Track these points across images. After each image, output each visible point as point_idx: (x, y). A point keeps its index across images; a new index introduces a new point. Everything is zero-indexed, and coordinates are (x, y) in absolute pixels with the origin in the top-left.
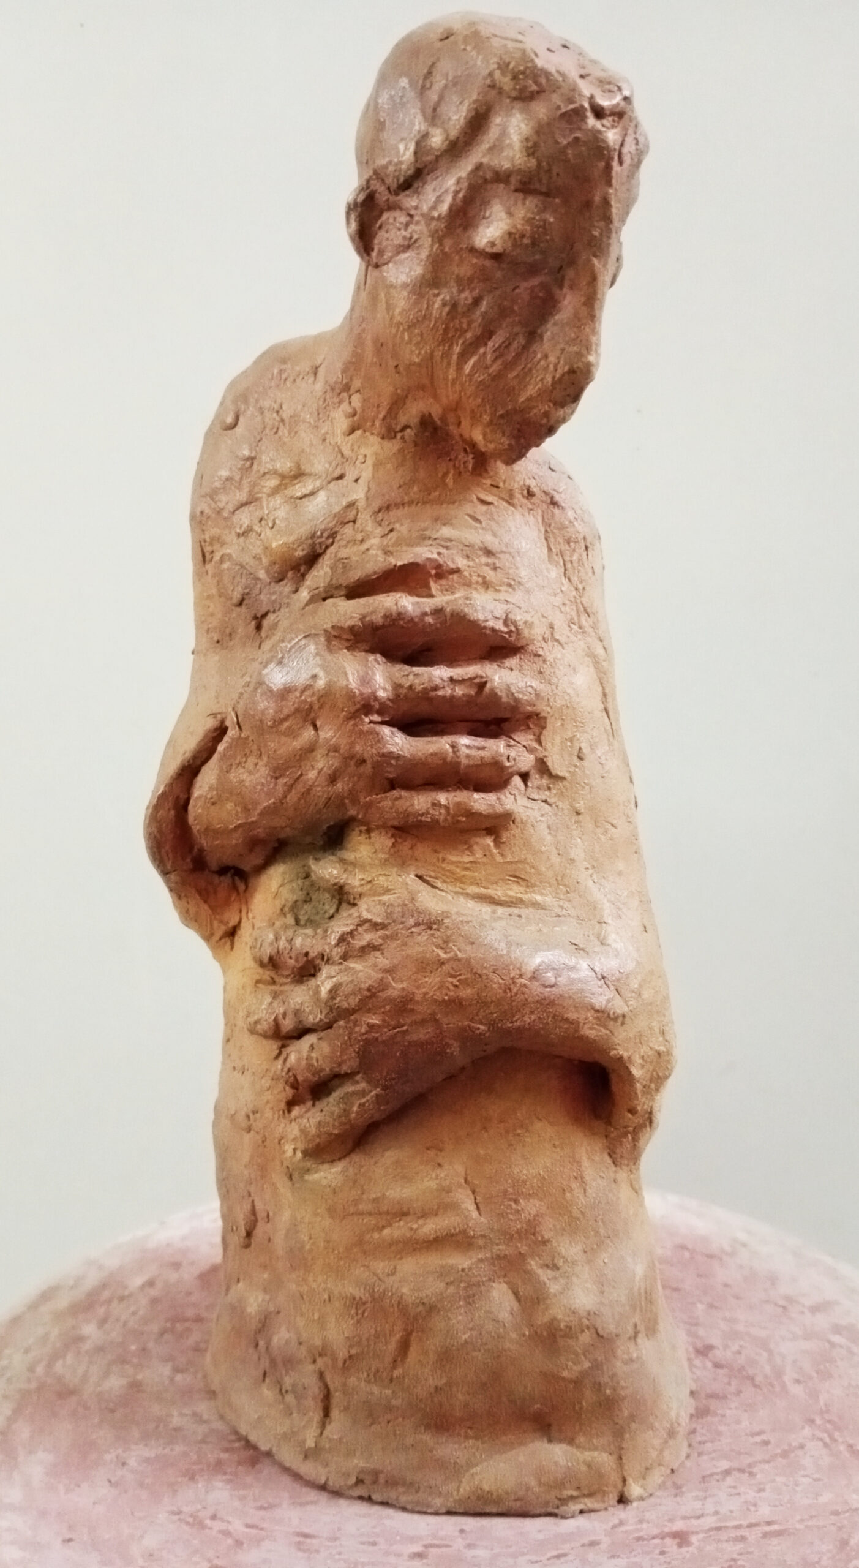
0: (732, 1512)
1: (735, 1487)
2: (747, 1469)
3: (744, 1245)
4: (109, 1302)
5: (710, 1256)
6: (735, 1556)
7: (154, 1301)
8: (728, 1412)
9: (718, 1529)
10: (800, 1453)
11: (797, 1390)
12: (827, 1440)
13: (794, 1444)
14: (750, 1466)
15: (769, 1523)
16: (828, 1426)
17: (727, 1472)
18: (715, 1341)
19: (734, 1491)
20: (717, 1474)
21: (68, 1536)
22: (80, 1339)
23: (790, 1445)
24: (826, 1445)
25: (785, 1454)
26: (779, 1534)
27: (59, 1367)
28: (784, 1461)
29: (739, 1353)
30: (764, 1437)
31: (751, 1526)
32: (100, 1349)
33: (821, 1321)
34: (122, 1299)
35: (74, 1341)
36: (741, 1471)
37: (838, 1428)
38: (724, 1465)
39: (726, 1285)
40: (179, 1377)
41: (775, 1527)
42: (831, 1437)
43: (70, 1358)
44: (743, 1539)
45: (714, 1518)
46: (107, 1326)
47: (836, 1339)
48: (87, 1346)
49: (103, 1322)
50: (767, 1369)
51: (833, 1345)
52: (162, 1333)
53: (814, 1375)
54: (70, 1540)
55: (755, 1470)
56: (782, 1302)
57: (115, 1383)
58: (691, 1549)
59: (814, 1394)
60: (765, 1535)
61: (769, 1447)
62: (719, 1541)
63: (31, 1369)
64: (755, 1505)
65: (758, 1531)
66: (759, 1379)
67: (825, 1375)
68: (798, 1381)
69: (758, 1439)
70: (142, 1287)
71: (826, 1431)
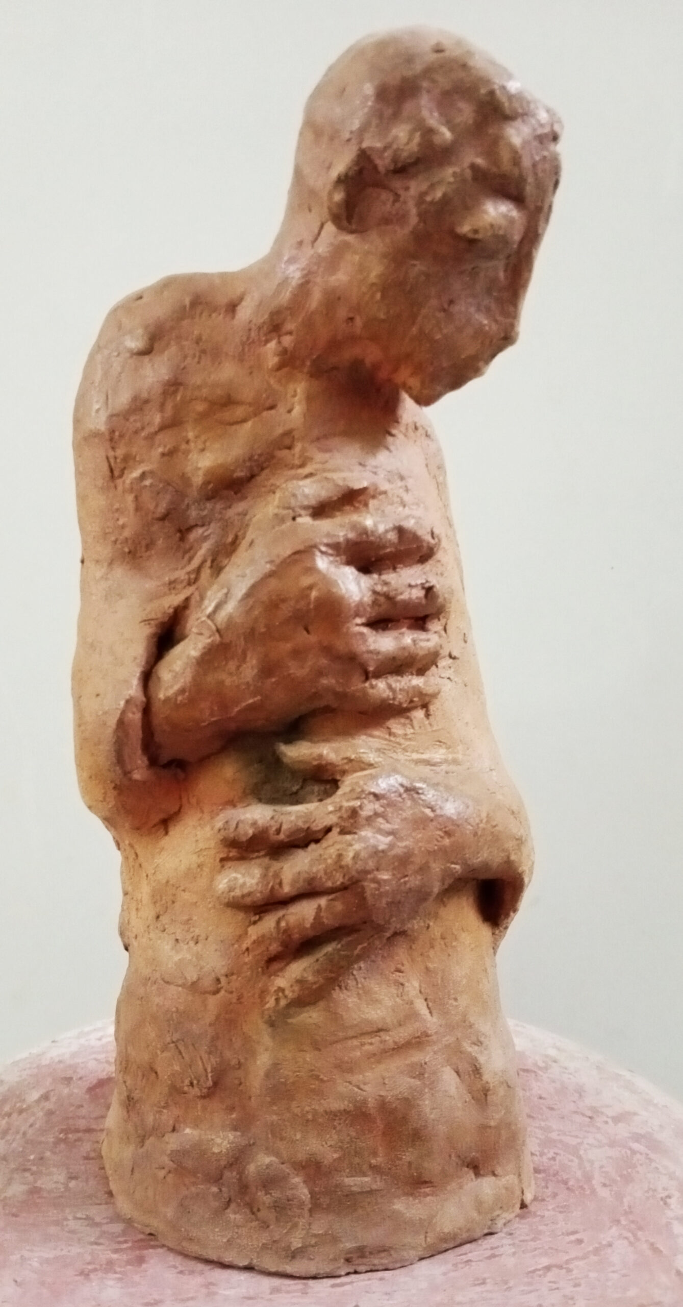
1: (554, 1282)
2: (565, 1266)
4: (9, 1115)
7: (50, 1113)
8: (547, 1214)
10: (609, 1250)
11: (603, 1193)
14: (567, 1262)
16: (633, 1226)
17: (548, 1268)
19: (554, 1286)
20: (539, 1270)
23: (600, 1243)
24: (631, 1244)
28: (595, 1258)
29: (554, 1159)
33: (622, 1131)
34: (21, 1112)
36: (560, 1267)
37: (640, 1228)
38: (545, 1261)
40: (72, 1184)
42: (635, 1235)
46: (8, 1137)
47: (636, 1146)
50: (579, 1174)
51: (634, 1152)
52: (58, 1141)
53: (619, 1179)
55: (571, 1266)
56: (589, 1113)
59: (619, 1196)
61: (583, 1245)
68: (605, 1185)
69: (573, 1238)
70: (38, 1101)
71: (630, 1231)
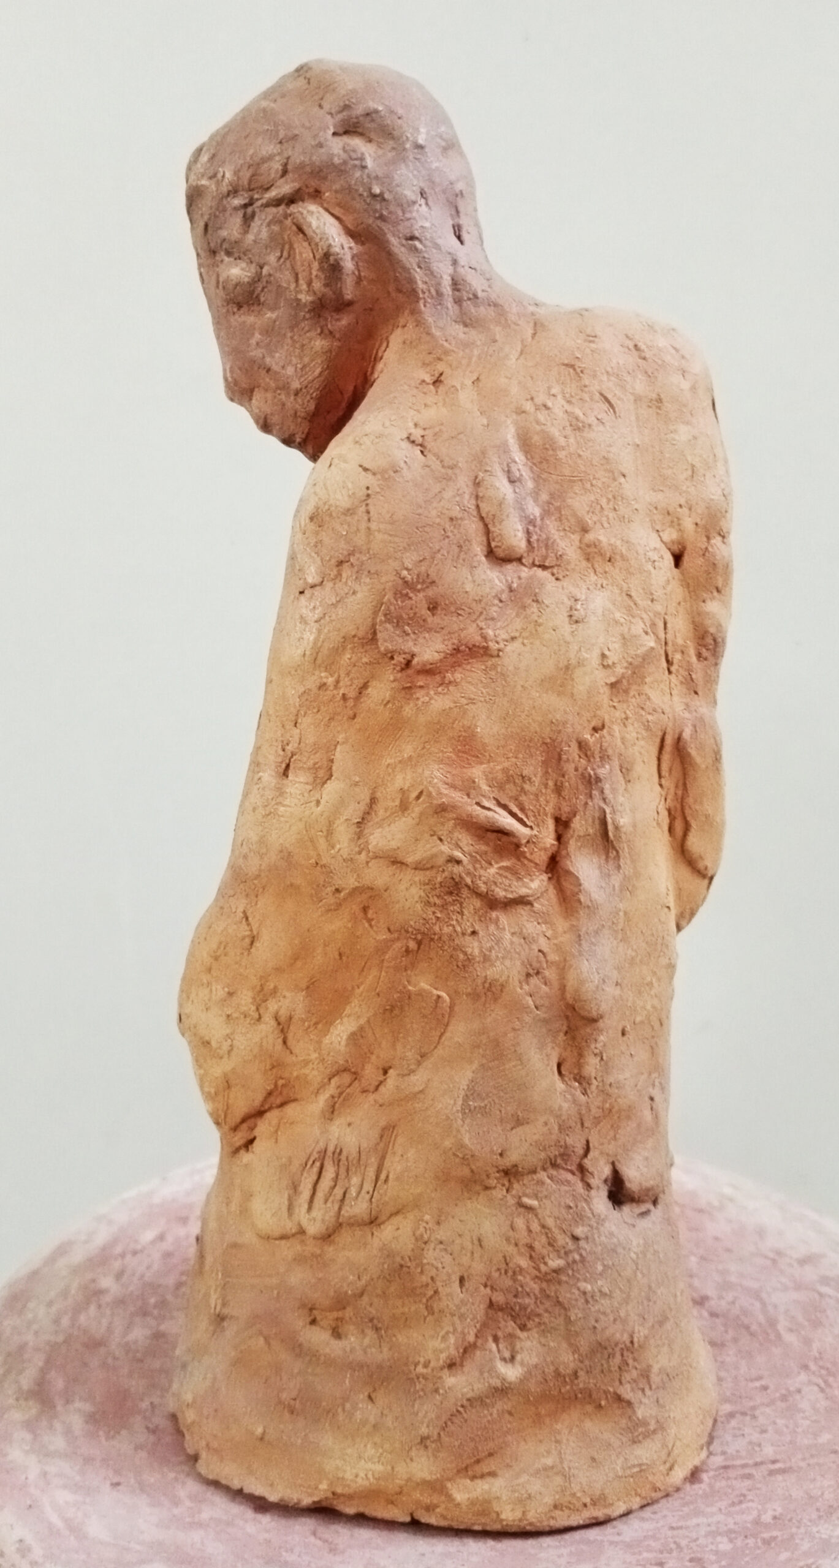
0: (738, 1451)
3: (731, 1200)
5: (700, 1211)
6: (744, 1492)
9: (726, 1467)
12: (822, 1385)
13: (791, 1389)
15: (774, 1462)
18: (710, 1291)
21: (115, 1480)
22: (100, 1292)
25: (784, 1398)
26: (783, 1471)
27: (82, 1318)
30: (763, 1382)
31: (756, 1464)
32: (121, 1302)
35: (93, 1294)
39: (716, 1239)
41: (777, 1466)
43: (92, 1309)
44: (749, 1476)
45: (723, 1457)
48: (107, 1299)
49: (119, 1276)
54: (118, 1484)
57: (139, 1334)
58: (703, 1486)
60: (771, 1473)
62: (728, 1478)
63: (57, 1321)
64: (759, 1445)
65: (764, 1469)
66: (754, 1327)
67: (816, 1324)
